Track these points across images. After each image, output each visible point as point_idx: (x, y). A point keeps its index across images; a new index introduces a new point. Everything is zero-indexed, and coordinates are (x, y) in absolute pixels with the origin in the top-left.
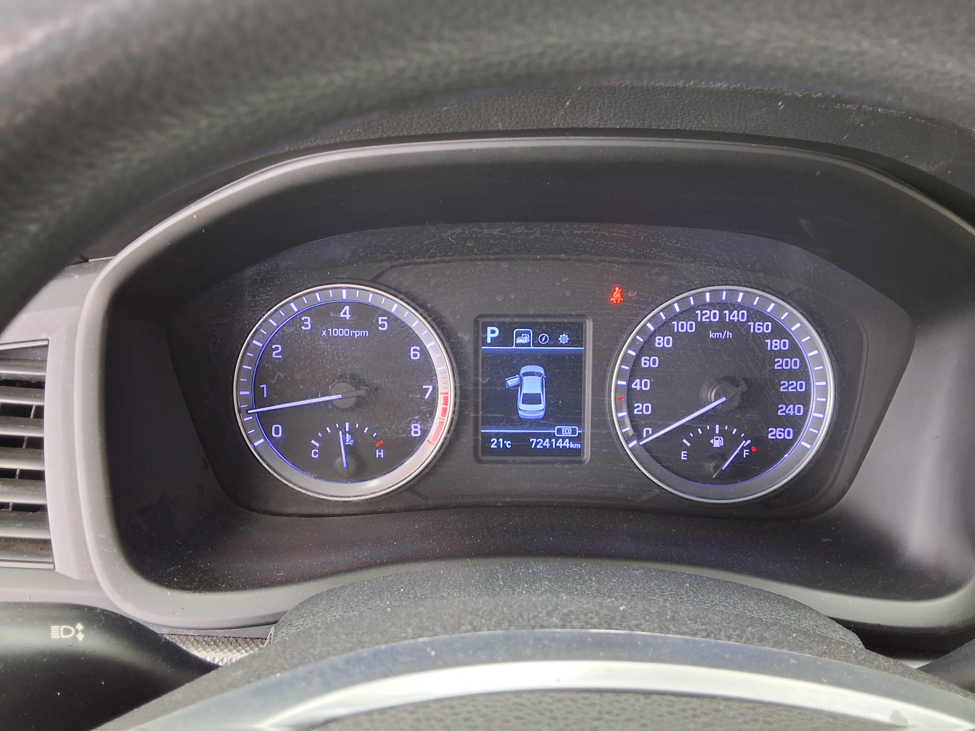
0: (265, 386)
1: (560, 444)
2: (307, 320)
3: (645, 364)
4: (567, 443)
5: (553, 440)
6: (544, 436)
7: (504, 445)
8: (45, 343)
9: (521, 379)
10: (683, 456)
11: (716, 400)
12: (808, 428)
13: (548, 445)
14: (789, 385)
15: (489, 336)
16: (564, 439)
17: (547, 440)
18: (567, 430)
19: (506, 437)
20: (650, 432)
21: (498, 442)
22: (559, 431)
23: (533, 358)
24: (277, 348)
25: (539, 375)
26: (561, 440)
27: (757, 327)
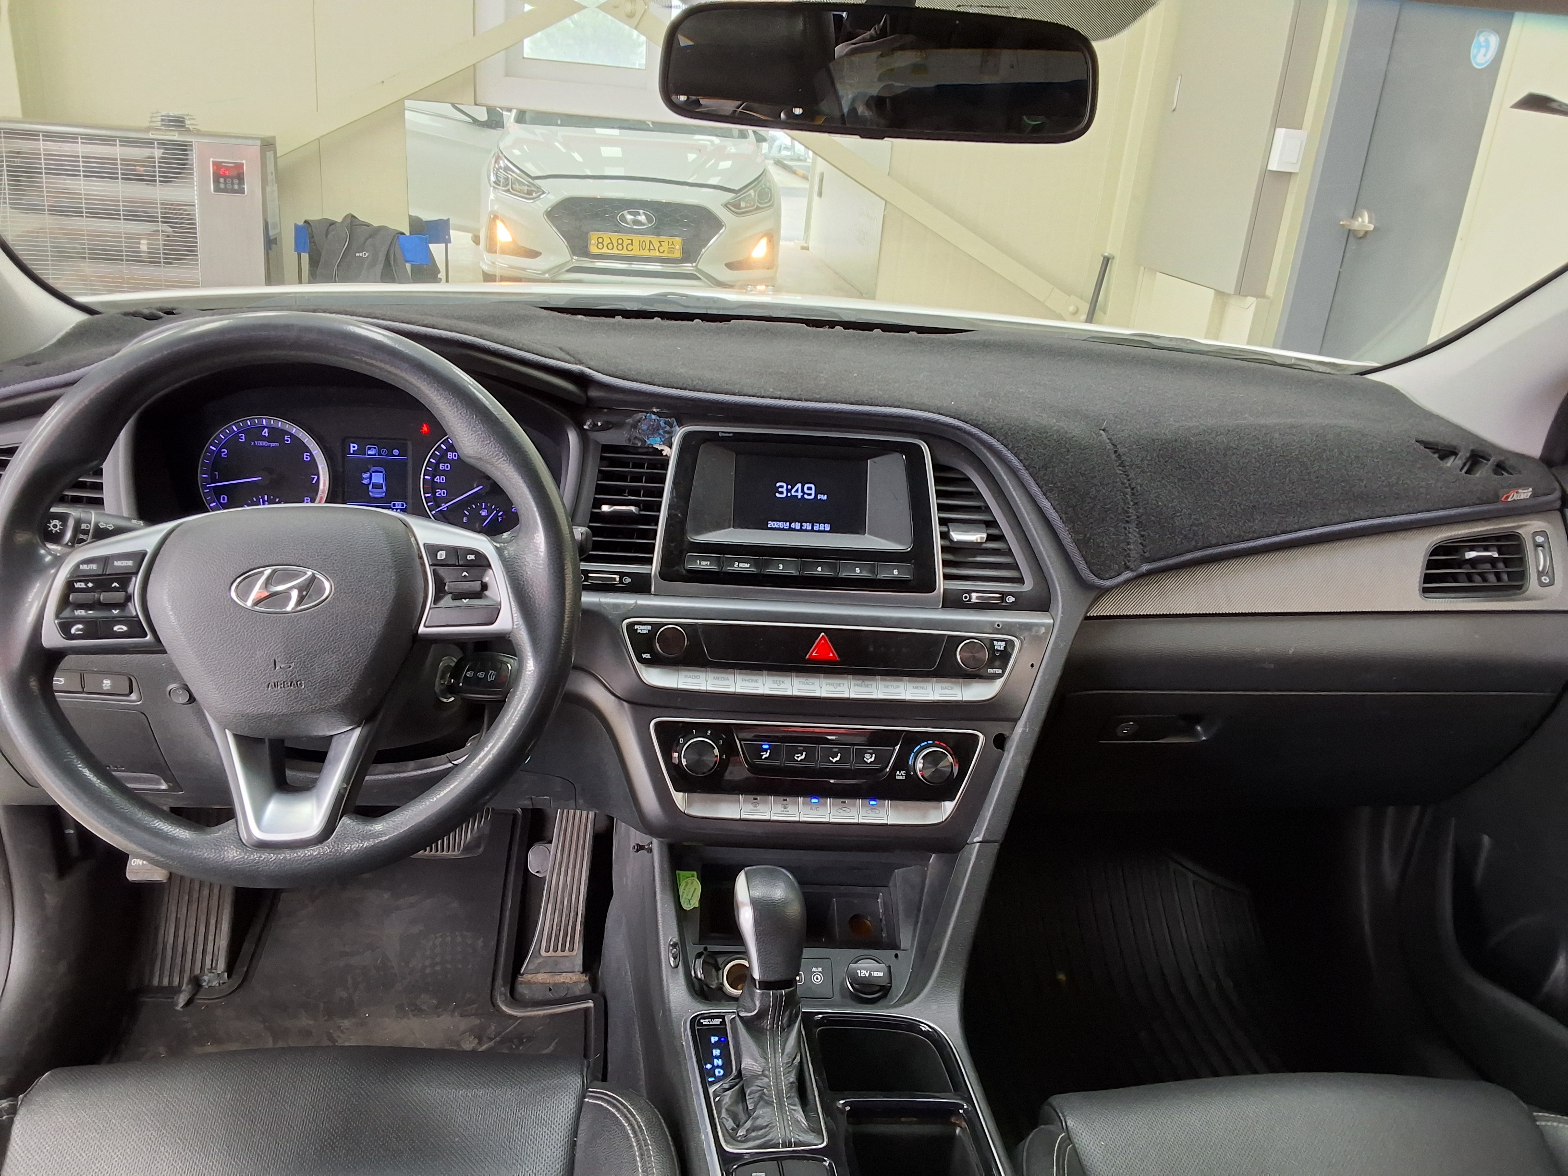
0: (217, 471)
3: (443, 468)
9: (371, 474)
10: (464, 519)
15: (352, 449)
18: (398, 504)
22: (394, 505)
23: (376, 463)
24: (224, 451)
25: (382, 472)
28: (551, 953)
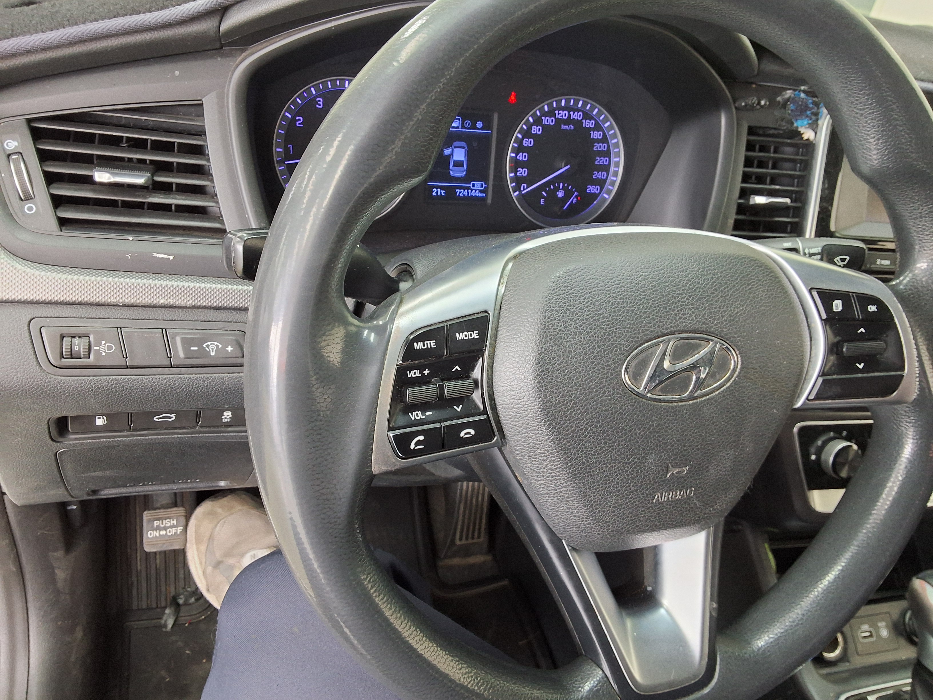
0: (291, 146)
1: (473, 193)
2: (320, 101)
3: (526, 143)
4: (477, 194)
5: (470, 191)
6: (464, 188)
7: (441, 193)
8: (200, 102)
9: (453, 150)
10: (542, 201)
11: (565, 166)
12: (608, 186)
13: (466, 194)
14: (600, 160)
16: (476, 190)
17: (466, 191)
18: (478, 185)
19: (442, 188)
20: (525, 187)
21: (437, 192)
22: (473, 185)
23: (459, 137)
24: (300, 120)
25: (464, 148)
26: (474, 191)
27: (587, 123)
28: (464, 542)
